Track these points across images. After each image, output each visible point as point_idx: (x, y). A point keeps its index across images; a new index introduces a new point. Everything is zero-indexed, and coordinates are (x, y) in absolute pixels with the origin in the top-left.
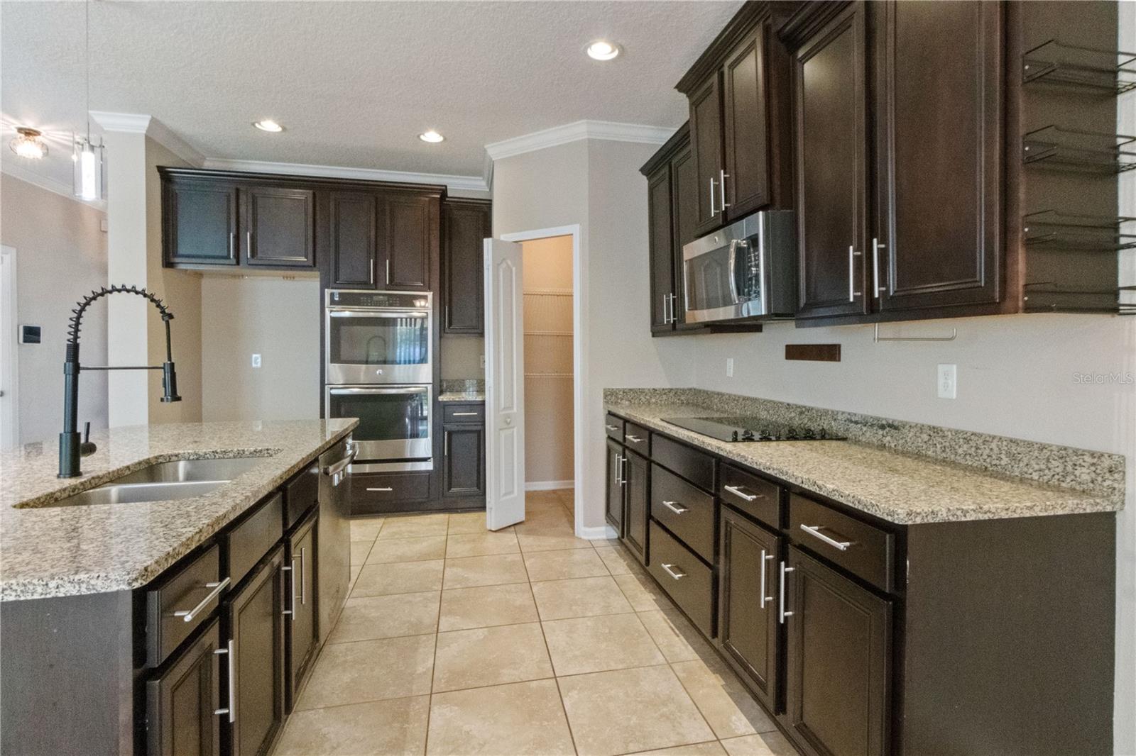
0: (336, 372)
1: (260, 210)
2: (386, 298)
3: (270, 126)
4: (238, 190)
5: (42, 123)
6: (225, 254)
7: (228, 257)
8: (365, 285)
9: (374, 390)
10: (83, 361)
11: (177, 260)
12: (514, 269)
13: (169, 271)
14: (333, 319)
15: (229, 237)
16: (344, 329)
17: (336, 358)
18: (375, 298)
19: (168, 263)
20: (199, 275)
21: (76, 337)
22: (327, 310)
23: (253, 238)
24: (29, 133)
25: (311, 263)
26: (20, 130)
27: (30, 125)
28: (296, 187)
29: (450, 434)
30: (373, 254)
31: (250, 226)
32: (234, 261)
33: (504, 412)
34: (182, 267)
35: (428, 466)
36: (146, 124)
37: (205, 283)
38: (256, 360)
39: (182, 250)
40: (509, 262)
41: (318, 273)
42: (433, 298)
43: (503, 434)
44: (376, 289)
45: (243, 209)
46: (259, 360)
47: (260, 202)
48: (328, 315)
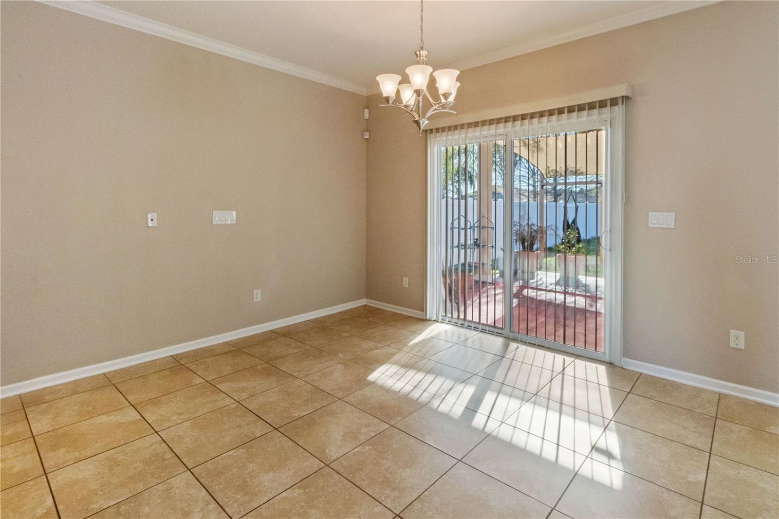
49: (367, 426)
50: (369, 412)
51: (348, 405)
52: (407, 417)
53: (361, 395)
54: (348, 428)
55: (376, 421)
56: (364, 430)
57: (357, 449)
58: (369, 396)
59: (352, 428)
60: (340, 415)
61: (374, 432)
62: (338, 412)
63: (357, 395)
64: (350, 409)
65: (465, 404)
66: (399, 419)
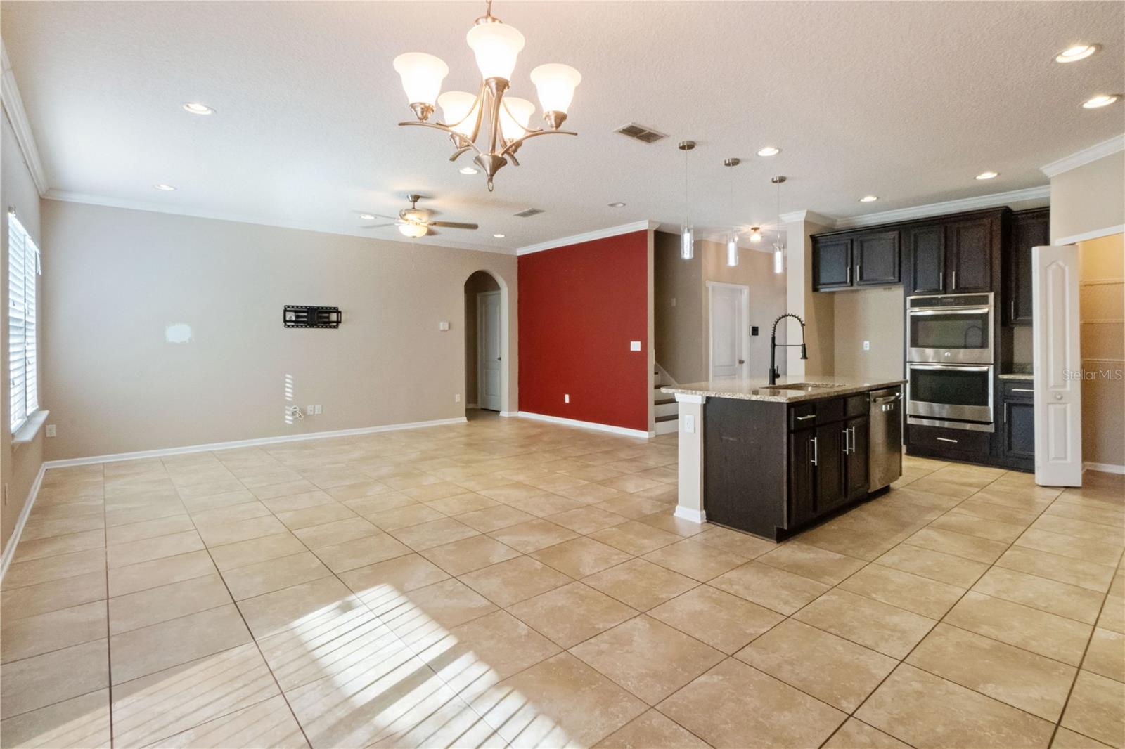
0: (914, 354)
1: (865, 250)
2: (952, 300)
3: (870, 199)
4: (852, 241)
5: (760, 224)
6: (844, 280)
7: (846, 282)
8: (937, 291)
9: (950, 367)
10: (776, 343)
11: (820, 287)
12: (1067, 269)
13: (816, 293)
14: (913, 317)
15: (847, 271)
16: (921, 324)
17: (915, 343)
18: (945, 300)
19: (815, 289)
20: (833, 293)
21: (774, 334)
22: (908, 311)
23: (861, 268)
24: (755, 229)
25: (897, 280)
26: (752, 229)
27: (756, 226)
28: (888, 231)
29: (1010, 406)
30: (942, 269)
31: (859, 263)
32: (849, 284)
33: (1053, 389)
34: (823, 290)
35: (991, 429)
36: (804, 214)
37: (837, 298)
38: (866, 345)
39: (822, 280)
40: (1061, 263)
41: (902, 286)
42: (995, 298)
43: (1052, 408)
44: (945, 293)
45: (855, 252)
46: (868, 346)
47: (865, 245)
48: (909, 314)
49: (600, 653)
50: (597, 676)
51: (634, 692)
52: (539, 661)
53: (612, 713)
54: (628, 652)
55: (587, 659)
56: (605, 646)
57: (613, 625)
58: (597, 712)
59: (621, 650)
60: (644, 671)
61: (591, 643)
62: (648, 679)
63: (621, 715)
64: (629, 683)
65: (435, 677)
66: (551, 660)
